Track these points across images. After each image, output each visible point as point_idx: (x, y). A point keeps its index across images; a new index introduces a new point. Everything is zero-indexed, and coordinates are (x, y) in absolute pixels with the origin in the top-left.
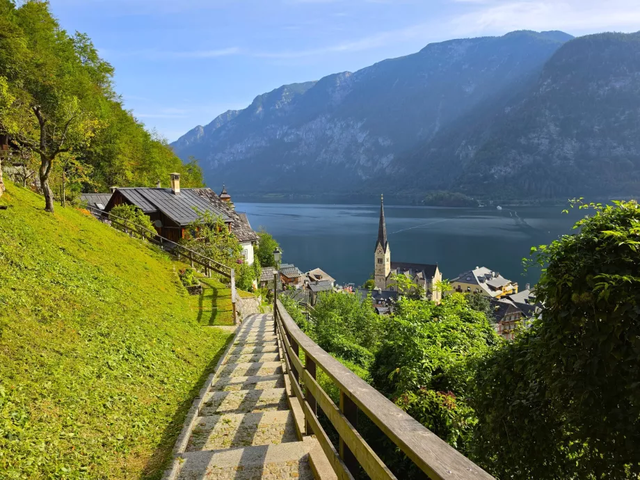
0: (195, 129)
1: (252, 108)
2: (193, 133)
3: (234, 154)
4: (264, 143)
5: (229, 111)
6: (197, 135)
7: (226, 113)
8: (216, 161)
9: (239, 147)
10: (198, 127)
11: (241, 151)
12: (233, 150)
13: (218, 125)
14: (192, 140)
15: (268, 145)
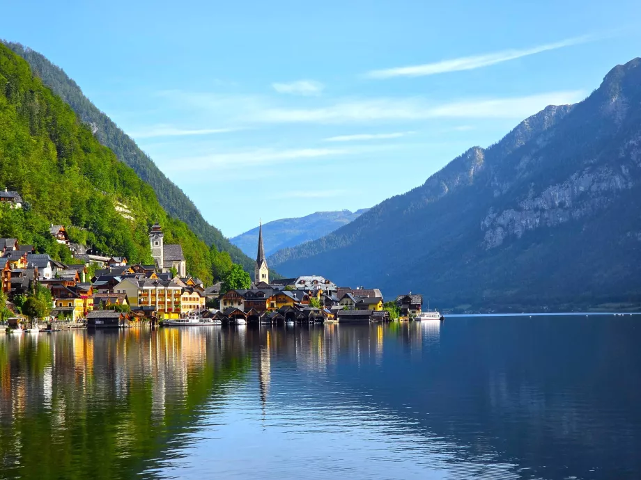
0: (464, 155)
1: (597, 98)
2: (459, 165)
3: (543, 210)
4: (618, 182)
5: (549, 108)
6: (468, 170)
7: (541, 114)
8: (499, 230)
9: (558, 194)
10: (472, 151)
11: (562, 204)
12: (539, 202)
13: (520, 142)
14: (457, 182)
15: (630, 185)
